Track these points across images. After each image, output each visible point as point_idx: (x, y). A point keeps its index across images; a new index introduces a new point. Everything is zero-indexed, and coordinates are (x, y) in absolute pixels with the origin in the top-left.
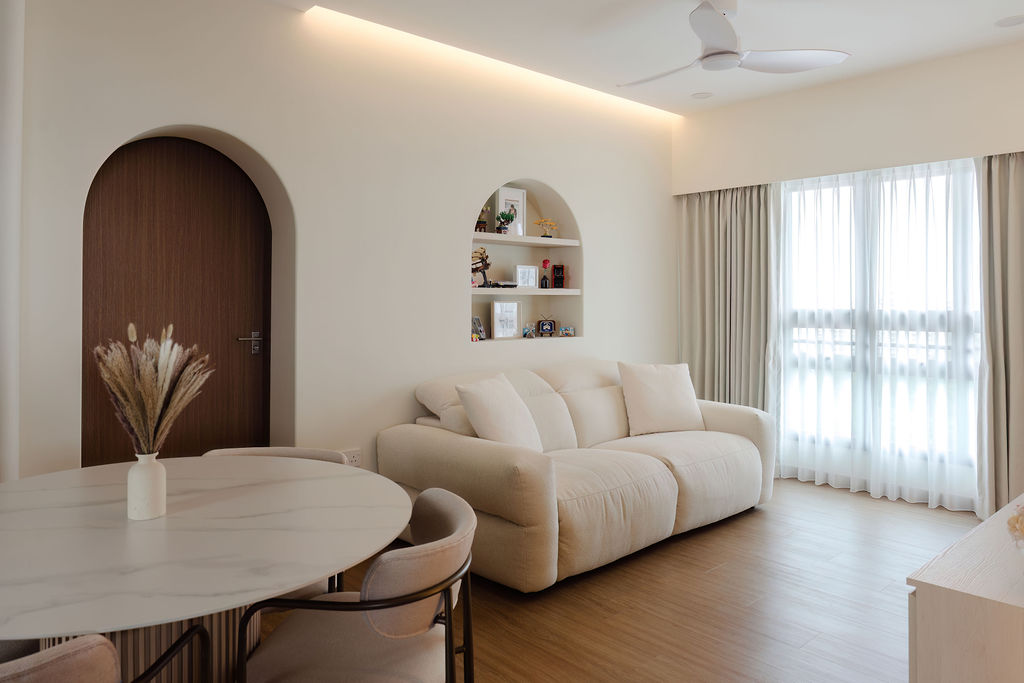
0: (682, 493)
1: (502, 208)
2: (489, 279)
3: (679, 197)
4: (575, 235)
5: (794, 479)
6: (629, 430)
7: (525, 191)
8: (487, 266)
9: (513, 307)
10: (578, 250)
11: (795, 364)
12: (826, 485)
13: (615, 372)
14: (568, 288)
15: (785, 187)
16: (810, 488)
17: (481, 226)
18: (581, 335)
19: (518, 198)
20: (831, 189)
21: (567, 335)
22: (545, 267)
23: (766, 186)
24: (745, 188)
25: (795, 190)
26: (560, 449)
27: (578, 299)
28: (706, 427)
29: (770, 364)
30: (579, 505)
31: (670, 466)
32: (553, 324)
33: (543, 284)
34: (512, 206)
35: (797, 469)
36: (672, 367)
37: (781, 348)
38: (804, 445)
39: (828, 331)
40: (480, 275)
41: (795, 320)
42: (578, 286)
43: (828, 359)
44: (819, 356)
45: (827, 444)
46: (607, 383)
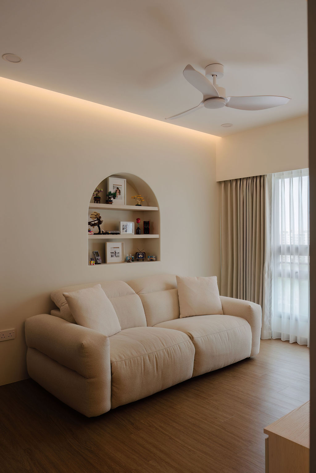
0: (198, 353)
1: (111, 190)
2: (102, 230)
3: (220, 183)
4: (155, 204)
5: (279, 339)
6: (180, 314)
7: (125, 180)
8: (100, 222)
9: (119, 245)
10: (157, 212)
11: (280, 275)
12: (295, 343)
13: (174, 281)
14: (152, 233)
15: (274, 176)
16: (286, 345)
17: (96, 199)
18: (159, 260)
19: (122, 184)
20: (298, 178)
21: (152, 260)
22: (138, 222)
23: (264, 176)
24: (254, 177)
25: (280, 178)
26: (135, 327)
27: (158, 239)
28: (224, 312)
29: (266, 276)
30: (125, 364)
31: (191, 338)
32: (144, 254)
33: (137, 232)
34: (118, 188)
35: (281, 334)
36: (207, 278)
37: (272, 266)
38: (284, 320)
39: (296, 257)
40: (96, 227)
41: (280, 251)
42: (157, 232)
43: (297, 272)
44: (292, 270)
45: (296, 320)
46: (170, 287)
